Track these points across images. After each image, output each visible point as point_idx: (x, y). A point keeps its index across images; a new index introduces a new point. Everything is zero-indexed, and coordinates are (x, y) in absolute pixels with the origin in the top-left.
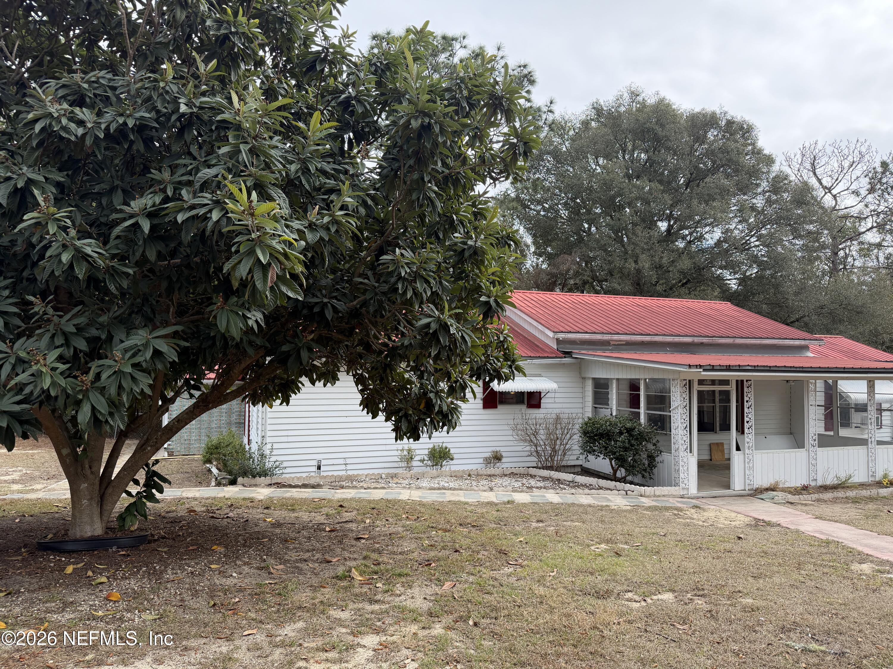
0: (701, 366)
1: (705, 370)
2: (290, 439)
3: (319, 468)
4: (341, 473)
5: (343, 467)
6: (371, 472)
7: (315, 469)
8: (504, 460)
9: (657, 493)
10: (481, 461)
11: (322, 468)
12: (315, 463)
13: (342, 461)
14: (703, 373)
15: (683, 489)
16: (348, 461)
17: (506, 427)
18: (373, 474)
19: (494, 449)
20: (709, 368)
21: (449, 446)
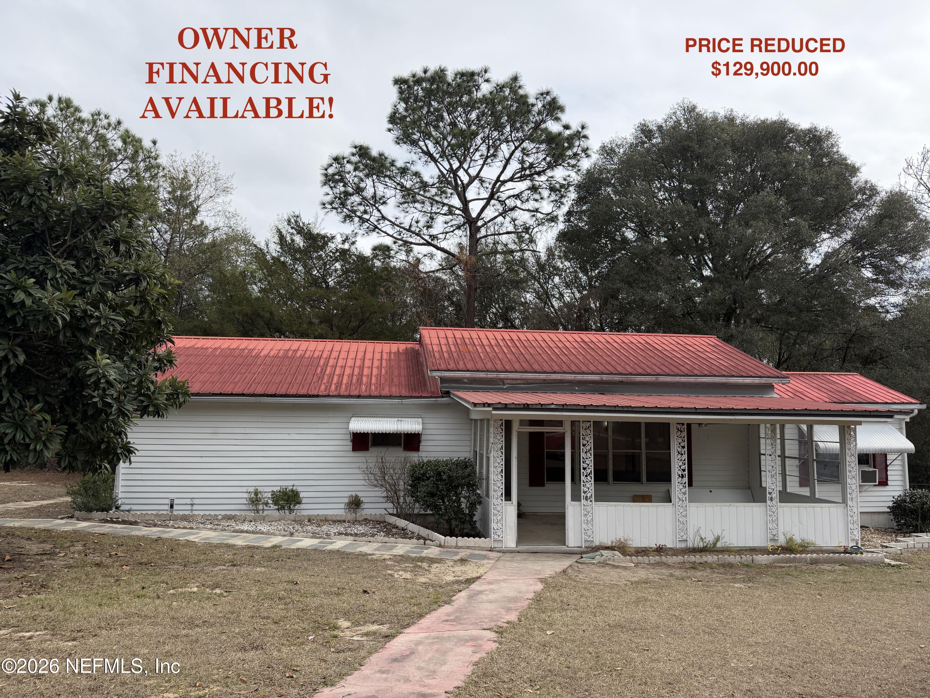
0: (489, 405)
1: (495, 409)
2: (144, 477)
3: (172, 506)
4: (186, 513)
5: (189, 507)
6: (208, 513)
7: (167, 507)
8: (363, 506)
9: (460, 544)
10: (343, 506)
11: (175, 507)
12: (168, 502)
13: (189, 501)
14: (494, 412)
15: (495, 541)
16: (196, 501)
17: (357, 471)
18: (210, 515)
19: (354, 494)
20: (500, 406)
21: (299, 489)
